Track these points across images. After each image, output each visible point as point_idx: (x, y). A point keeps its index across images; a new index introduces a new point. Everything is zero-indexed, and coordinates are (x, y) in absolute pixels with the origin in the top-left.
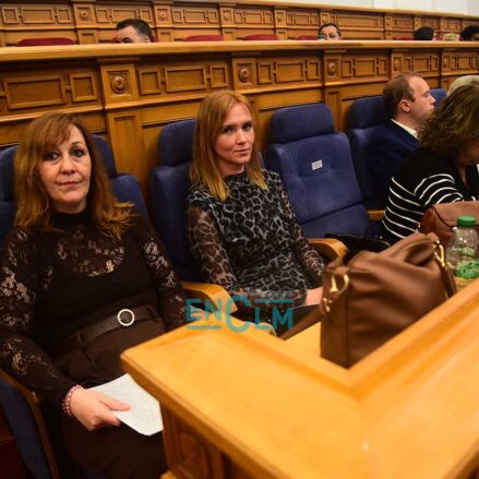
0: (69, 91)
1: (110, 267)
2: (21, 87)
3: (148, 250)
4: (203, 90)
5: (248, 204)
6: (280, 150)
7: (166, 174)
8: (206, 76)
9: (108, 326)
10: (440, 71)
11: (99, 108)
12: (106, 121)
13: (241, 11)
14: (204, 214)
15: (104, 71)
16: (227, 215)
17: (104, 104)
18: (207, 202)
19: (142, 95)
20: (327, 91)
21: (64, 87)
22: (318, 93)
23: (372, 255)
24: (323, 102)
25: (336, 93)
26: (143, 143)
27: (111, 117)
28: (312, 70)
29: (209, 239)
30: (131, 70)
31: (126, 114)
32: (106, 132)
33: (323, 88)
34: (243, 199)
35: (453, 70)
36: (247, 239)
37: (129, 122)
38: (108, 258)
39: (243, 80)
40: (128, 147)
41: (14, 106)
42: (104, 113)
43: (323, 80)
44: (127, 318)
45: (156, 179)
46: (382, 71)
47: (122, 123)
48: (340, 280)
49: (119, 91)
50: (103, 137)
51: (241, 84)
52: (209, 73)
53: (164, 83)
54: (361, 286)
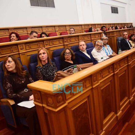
0: (12, 50)
1: (23, 82)
2: (3, 50)
3: (30, 79)
4: (38, 48)
5: (49, 69)
6: (55, 58)
7: (32, 65)
8: (39, 45)
9: (23, 92)
10: (91, 39)
11: (18, 53)
12: (20, 55)
13: (47, 28)
14: (39, 71)
15: (19, 46)
16: (44, 71)
17: (19, 52)
18: (40, 69)
19: (26, 50)
20: (65, 45)
21: (11, 50)
22: (63, 46)
23: (60, 71)
24: (64, 48)
25: (67, 46)
26: (27, 59)
27: (21, 55)
28: (61, 41)
29: (40, 76)
30: (24, 45)
31: (23, 54)
32: (20, 57)
33: (64, 45)
34: (48, 68)
35: (94, 38)
36: (48, 75)
37: (24, 55)
38: (22, 80)
39: (47, 45)
40: (24, 60)
41: (2, 54)
42: (19, 54)
43: (64, 43)
44: (26, 90)
45: (30, 66)
46: (77, 40)
47: (23, 55)
48: (56, 74)
49: (22, 49)
50: (19, 58)
51: (46, 46)
52: (39, 44)
53: (30, 47)
54: (58, 75)
